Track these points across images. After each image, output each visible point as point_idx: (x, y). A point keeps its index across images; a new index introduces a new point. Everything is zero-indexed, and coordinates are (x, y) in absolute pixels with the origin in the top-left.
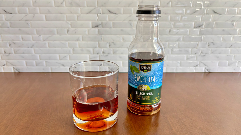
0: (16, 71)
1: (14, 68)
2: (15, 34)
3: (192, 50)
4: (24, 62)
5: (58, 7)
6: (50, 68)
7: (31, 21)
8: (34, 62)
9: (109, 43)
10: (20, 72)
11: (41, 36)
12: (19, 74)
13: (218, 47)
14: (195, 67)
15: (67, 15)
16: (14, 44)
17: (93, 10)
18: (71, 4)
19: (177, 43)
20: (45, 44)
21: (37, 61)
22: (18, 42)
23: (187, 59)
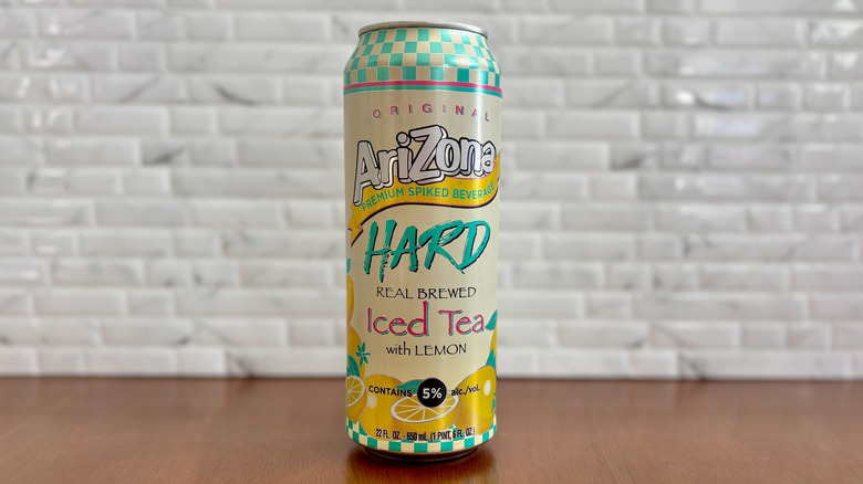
0: (238, 371)
1: (228, 356)
4: (283, 325)
12: (249, 382)
16: (247, 242)
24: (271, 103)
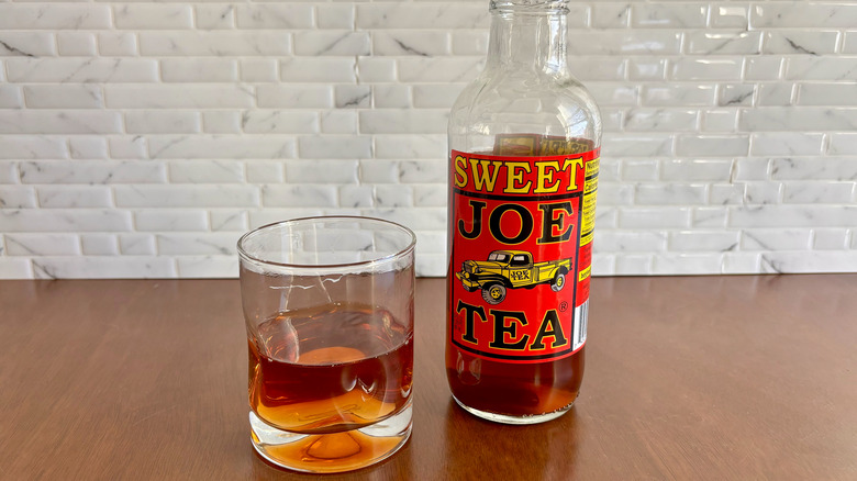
0: (44, 276)
1: (34, 262)
2: (43, 133)
3: (711, 187)
4: (76, 238)
5: (209, 28)
6: (172, 261)
7: (105, 82)
8: (113, 238)
9: (400, 166)
10: (56, 280)
11: (143, 140)
12: (52, 287)
13: (808, 177)
14: (723, 255)
15: (243, 58)
16: (39, 169)
17: (339, 40)
18: (257, 20)
19: (657, 162)
20: (157, 168)
21: (124, 235)
22: (53, 162)
23: (696, 223)
24: (48, 55)
